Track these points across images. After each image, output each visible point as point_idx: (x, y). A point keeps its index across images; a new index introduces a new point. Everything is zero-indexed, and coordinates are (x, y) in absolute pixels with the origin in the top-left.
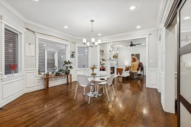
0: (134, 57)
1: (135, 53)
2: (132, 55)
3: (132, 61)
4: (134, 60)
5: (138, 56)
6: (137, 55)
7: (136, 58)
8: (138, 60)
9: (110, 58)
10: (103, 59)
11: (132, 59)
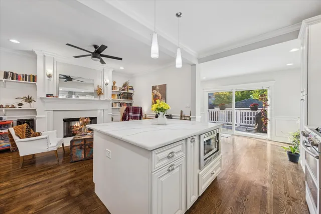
5: (163, 89)
6: (161, 85)
9: (48, 95)
10: (29, 97)
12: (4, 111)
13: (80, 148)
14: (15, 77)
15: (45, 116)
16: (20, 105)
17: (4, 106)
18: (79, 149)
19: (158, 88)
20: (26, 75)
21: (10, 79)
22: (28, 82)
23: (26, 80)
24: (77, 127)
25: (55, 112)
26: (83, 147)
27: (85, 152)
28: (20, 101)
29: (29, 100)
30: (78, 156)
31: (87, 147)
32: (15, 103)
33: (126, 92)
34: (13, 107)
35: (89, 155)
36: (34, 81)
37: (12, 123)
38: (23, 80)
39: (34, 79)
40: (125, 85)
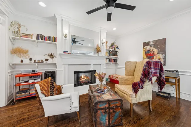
0: (148, 48)
1: (151, 39)
2: (145, 44)
3: (146, 58)
5: (160, 44)
6: (156, 42)
7: (156, 51)
8: (161, 55)
9: (64, 52)
10: (52, 54)
11: (145, 54)
12: (36, 65)
13: (104, 112)
14: (43, 38)
15: (62, 69)
16: (47, 60)
17: (37, 61)
18: (103, 114)
19: (151, 43)
20: (50, 37)
21: (40, 40)
22: (51, 42)
23: (50, 41)
24: (83, 78)
25: (70, 66)
26: (107, 111)
27: (109, 117)
28: (46, 57)
29: (52, 56)
30: (102, 122)
31: (112, 111)
32: (43, 58)
33: (114, 50)
34: (42, 62)
35: (113, 121)
36: (55, 41)
37: (41, 75)
39: (55, 40)
40: (112, 45)
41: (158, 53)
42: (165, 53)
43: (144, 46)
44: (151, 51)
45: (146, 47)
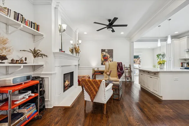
0: (104, 53)
1: (106, 48)
2: (103, 51)
3: (103, 60)
4: (105, 59)
5: (111, 52)
6: (109, 50)
7: (108, 55)
8: (111, 59)
10: (34, 50)
11: (103, 57)
12: (22, 67)
14: (23, 21)
15: (56, 72)
19: (106, 51)
20: (32, 23)
34: (22, 62)
38: (29, 26)
41: (110, 58)
42: (113, 58)
43: (102, 52)
44: (106, 56)
45: (103, 52)
